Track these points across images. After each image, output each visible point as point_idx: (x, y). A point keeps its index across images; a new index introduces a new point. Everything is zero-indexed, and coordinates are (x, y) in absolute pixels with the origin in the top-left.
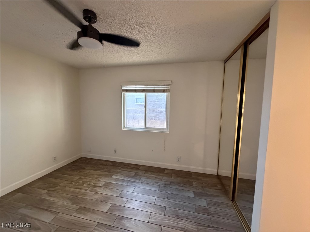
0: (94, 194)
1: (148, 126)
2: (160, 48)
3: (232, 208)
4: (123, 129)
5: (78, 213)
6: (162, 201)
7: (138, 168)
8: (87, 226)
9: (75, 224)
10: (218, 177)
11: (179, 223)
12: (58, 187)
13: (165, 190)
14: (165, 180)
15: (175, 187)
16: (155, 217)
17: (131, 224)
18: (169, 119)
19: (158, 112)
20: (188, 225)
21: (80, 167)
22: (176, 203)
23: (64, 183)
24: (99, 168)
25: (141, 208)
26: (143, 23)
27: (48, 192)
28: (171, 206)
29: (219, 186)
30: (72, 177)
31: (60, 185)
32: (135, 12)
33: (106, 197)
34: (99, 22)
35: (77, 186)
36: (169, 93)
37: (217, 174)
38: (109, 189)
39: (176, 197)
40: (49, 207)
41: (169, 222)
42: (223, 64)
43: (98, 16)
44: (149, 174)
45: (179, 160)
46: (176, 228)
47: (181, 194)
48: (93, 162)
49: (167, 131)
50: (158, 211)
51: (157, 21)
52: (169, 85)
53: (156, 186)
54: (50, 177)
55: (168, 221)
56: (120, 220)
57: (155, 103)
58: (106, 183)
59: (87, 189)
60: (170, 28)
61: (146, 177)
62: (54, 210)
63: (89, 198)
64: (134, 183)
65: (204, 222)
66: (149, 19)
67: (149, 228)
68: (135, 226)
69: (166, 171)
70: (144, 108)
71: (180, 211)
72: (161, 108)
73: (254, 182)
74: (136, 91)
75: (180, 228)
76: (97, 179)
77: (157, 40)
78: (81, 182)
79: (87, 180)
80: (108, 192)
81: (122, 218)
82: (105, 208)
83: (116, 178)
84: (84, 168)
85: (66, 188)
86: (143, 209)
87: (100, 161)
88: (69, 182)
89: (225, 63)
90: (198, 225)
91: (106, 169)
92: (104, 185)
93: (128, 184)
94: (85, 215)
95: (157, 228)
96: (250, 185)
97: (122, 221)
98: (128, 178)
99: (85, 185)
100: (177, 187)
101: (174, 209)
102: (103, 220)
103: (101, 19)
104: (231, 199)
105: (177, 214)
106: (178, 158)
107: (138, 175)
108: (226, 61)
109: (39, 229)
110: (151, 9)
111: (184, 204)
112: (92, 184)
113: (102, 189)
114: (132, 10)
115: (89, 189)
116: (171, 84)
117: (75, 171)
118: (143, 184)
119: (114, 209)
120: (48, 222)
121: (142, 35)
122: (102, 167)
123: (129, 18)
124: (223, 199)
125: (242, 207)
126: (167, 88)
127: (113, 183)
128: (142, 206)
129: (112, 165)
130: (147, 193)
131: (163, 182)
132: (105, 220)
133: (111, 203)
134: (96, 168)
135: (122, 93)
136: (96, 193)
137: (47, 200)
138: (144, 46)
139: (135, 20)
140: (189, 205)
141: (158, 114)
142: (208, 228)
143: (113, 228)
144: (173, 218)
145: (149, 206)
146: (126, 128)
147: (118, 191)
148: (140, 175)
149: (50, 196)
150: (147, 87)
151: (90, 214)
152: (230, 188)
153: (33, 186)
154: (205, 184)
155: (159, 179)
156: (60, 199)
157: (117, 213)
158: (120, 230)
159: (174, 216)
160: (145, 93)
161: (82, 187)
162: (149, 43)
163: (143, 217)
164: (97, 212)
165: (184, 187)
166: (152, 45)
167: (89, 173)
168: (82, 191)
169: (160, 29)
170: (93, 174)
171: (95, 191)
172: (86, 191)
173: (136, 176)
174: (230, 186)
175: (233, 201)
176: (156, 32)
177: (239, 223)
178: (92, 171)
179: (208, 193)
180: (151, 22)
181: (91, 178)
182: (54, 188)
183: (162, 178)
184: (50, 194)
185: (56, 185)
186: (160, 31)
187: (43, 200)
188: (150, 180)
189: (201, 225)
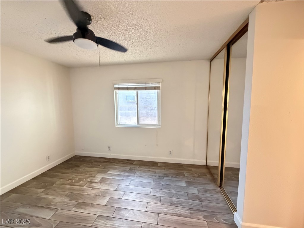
0: (91, 189)
1: (140, 122)
2: (151, 48)
3: (220, 193)
4: (116, 126)
5: (77, 208)
6: (157, 191)
7: (132, 163)
8: (88, 219)
9: (75, 218)
10: (207, 167)
11: (174, 210)
12: (54, 185)
13: (159, 182)
14: (159, 173)
15: (168, 178)
16: (151, 206)
17: (129, 214)
18: (160, 115)
19: (149, 109)
20: (181, 210)
21: (75, 165)
22: (171, 193)
23: (59, 181)
24: (94, 165)
25: (137, 199)
26: (136, 25)
27: (44, 191)
28: (166, 195)
29: (208, 175)
30: (68, 175)
31: (56, 183)
32: (129, 15)
33: (104, 192)
34: (93, 23)
35: (74, 183)
36: (160, 90)
37: (206, 165)
38: (106, 184)
39: (170, 187)
40: (47, 205)
41: (165, 210)
42: (209, 63)
43: (92, 18)
44: (143, 168)
45: (170, 153)
46: (171, 214)
47: (174, 184)
48: (87, 160)
49: (159, 126)
50: (154, 201)
51: (149, 23)
52: (159, 83)
53: (150, 178)
54: (44, 177)
55: (163, 208)
56: (119, 211)
57: (147, 100)
58: (103, 178)
59: (84, 186)
60: (161, 30)
61: (141, 171)
62: (52, 207)
63: (86, 194)
64: (129, 177)
65: (196, 207)
66: (142, 22)
67: (147, 216)
68: (133, 215)
69: (159, 165)
70: (136, 105)
71: (174, 199)
72: (152, 104)
73: (238, 170)
74: (128, 89)
75: (175, 214)
76: (93, 176)
77: (148, 40)
78: (77, 179)
79: (82, 177)
80: (104, 187)
81: (120, 209)
82: (104, 201)
83: (112, 174)
84: (79, 166)
85: (63, 186)
86: (140, 200)
87: (94, 159)
88: (65, 180)
89: (211, 62)
90: (190, 211)
91: (100, 166)
92: (101, 180)
93: (124, 179)
94: (85, 209)
95: (155, 215)
96: (235, 172)
97: (121, 212)
98: (123, 172)
99: (81, 182)
100: (170, 178)
101: (169, 198)
102: (103, 212)
103: (95, 20)
104: (219, 186)
105: (172, 202)
106: (170, 152)
107: (133, 169)
108: (211, 60)
109: (40, 225)
110: (144, 12)
111: (177, 192)
112: (89, 180)
113: (99, 184)
114: (126, 13)
115: (86, 185)
116: (161, 82)
117: (70, 169)
118: (139, 177)
119: (113, 202)
120: (48, 218)
121: (134, 35)
122: (96, 163)
123: (123, 20)
124: (211, 187)
125: (229, 192)
126: (158, 86)
127: (109, 178)
128: (139, 198)
129: (107, 162)
130: (142, 185)
131: (157, 175)
132: (105, 212)
133: (109, 196)
134: (91, 165)
135: (115, 91)
136: (93, 188)
137: (44, 198)
138: (136, 46)
139: (128, 22)
140: (182, 193)
141: (150, 111)
142: (200, 212)
143: (112, 219)
144: (168, 206)
145: (145, 197)
146: (119, 125)
147: (114, 185)
148: (135, 170)
149: (47, 194)
150: (138, 84)
151: (90, 208)
152: (217, 176)
153: (28, 186)
154: (195, 174)
155: (153, 172)
156: (58, 197)
157: (116, 205)
158: (120, 220)
159: (169, 204)
160: (137, 91)
161: (79, 184)
162: (140, 43)
163: (140, 207)
164: (95, 206)
165: (177, 178)
166: (144, 45)
167: (85, 170)
168: (79, 187)
169: (152, 30)
170: (89, 171)
171: (92, 187)
172: (83, 188)
173: (131, 170)
174: (217, 174)
175: (221, 187)
176: (148, 33)
177: (227, 206)
178: (87, 168)
179: (198, 182)
180: (143, 25)
181: (87, 175)
182: (51, 187)
183: (155, 171)
184: (46, 192)
185: (52, 184)
186: (152, 32)
187: (40, 199)
188: (145, 173)
189: (194, 210)
